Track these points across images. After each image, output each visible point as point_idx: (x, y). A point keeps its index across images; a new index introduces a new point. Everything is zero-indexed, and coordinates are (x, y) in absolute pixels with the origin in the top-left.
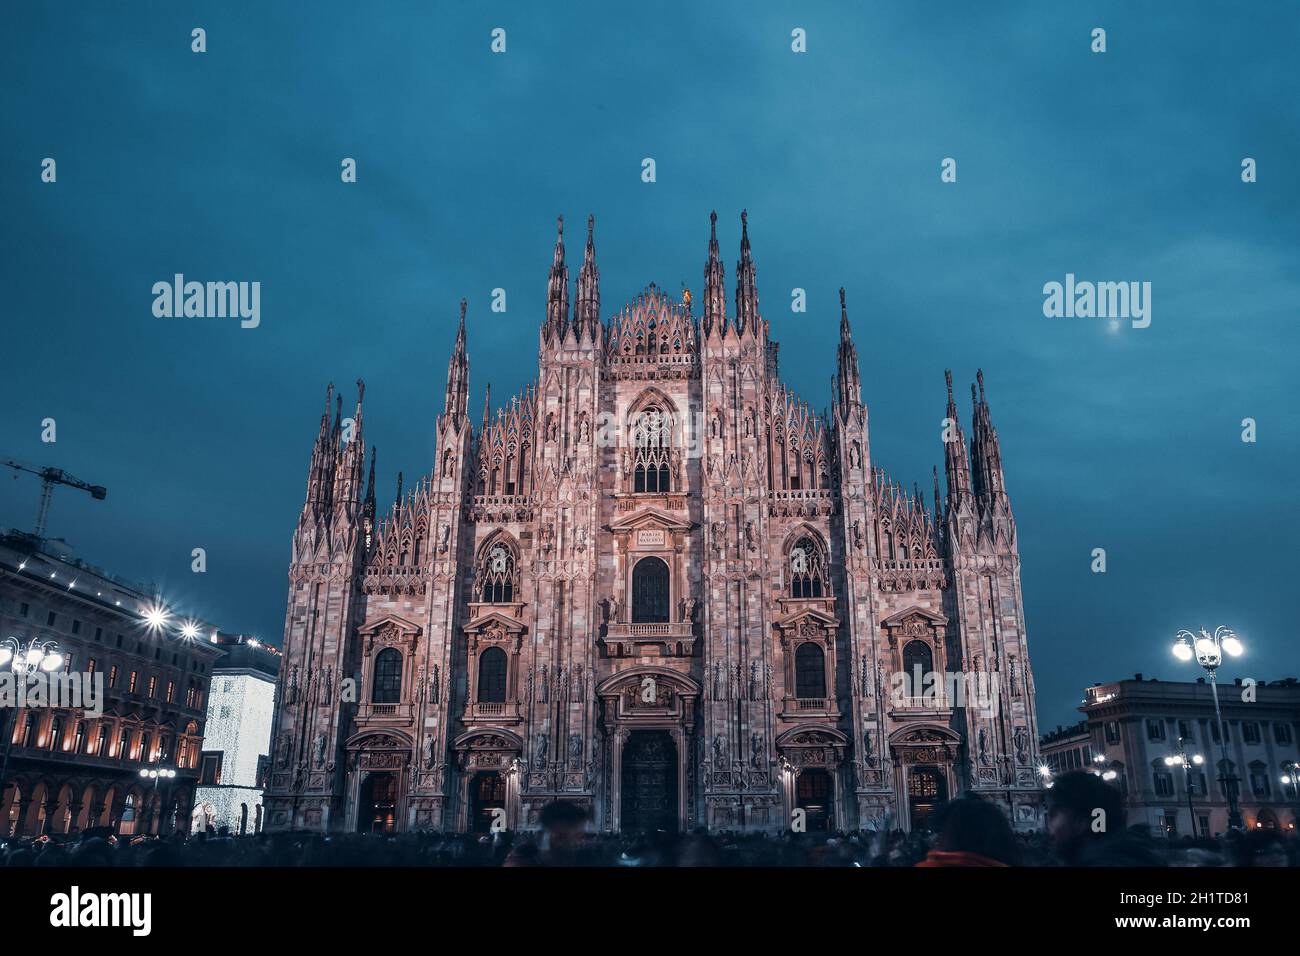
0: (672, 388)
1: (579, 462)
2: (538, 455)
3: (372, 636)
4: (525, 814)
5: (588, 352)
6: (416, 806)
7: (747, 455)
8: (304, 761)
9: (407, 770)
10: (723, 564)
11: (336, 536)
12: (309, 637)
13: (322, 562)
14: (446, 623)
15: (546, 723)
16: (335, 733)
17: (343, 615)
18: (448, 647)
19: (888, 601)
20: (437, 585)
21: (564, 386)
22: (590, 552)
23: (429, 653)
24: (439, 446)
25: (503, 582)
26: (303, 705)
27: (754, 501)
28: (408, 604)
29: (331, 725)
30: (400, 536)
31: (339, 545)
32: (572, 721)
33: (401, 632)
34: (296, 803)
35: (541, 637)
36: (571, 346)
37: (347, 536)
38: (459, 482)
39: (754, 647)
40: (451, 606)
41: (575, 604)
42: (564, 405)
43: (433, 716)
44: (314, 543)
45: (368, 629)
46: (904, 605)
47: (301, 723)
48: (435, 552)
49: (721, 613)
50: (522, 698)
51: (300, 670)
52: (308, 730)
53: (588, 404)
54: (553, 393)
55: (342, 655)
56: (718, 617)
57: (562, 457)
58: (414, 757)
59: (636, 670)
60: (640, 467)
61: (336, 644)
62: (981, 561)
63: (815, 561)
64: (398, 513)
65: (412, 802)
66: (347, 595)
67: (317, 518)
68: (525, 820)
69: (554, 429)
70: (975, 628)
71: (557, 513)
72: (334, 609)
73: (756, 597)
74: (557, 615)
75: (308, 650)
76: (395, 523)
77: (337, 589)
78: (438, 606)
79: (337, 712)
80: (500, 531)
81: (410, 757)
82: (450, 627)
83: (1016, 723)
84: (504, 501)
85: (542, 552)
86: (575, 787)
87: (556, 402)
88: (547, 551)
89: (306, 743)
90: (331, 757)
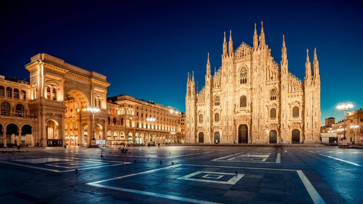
0: (247, 63)
1: (230, 80)
2: (223, 80)
5: (231, 59)
6: (207, 137)
7: (261, 74)
8: (190, 131)
9: (205, 132)
10: (256, 96)
11: (191, 97)
15: (225, 124)
16: (194, 127)
18: (210, 113)
19: (290, 99)
21: (227, 66)
22: (232, 96)
24: (206, 81)
25: (218, 102)
26: (189, 123)
27: (263, 83)
31: (192, 99)
32: (230, 124)
33: (202, 112)
35: (224, 111)
36: (227, 58)
37: (193, 97)
38: (210, 86)
39: (262, 110)
40: (210, 107)
41: (230, 105)
42: (227, 70)
43: (208, 124)
46: (293, 100)
50: (222, 120)
51: (188, 118)
52: (190, 126)
53: (231, 69)
54: (225, 68)
55: (194, 116)
56: (255, 105)
57: (227, 79)
60: (241, 79)
61: (193, 114)
62: (311, 90)
63: (275, 93)
66: (194, 107)
69: (225, 75)
70: (308, 103)
71: (226, 90)
72: (193, 109)
73: (263, 101)
74: (227, 107)
78: (208, 107)
79: (194, 124)
80: (217, 94)
81: (205, 130)
82: (210, 111)
83: (316, 121)
84: (217, 89)
85: (224, 97)
86: (230, 134)
90: (194, 130)
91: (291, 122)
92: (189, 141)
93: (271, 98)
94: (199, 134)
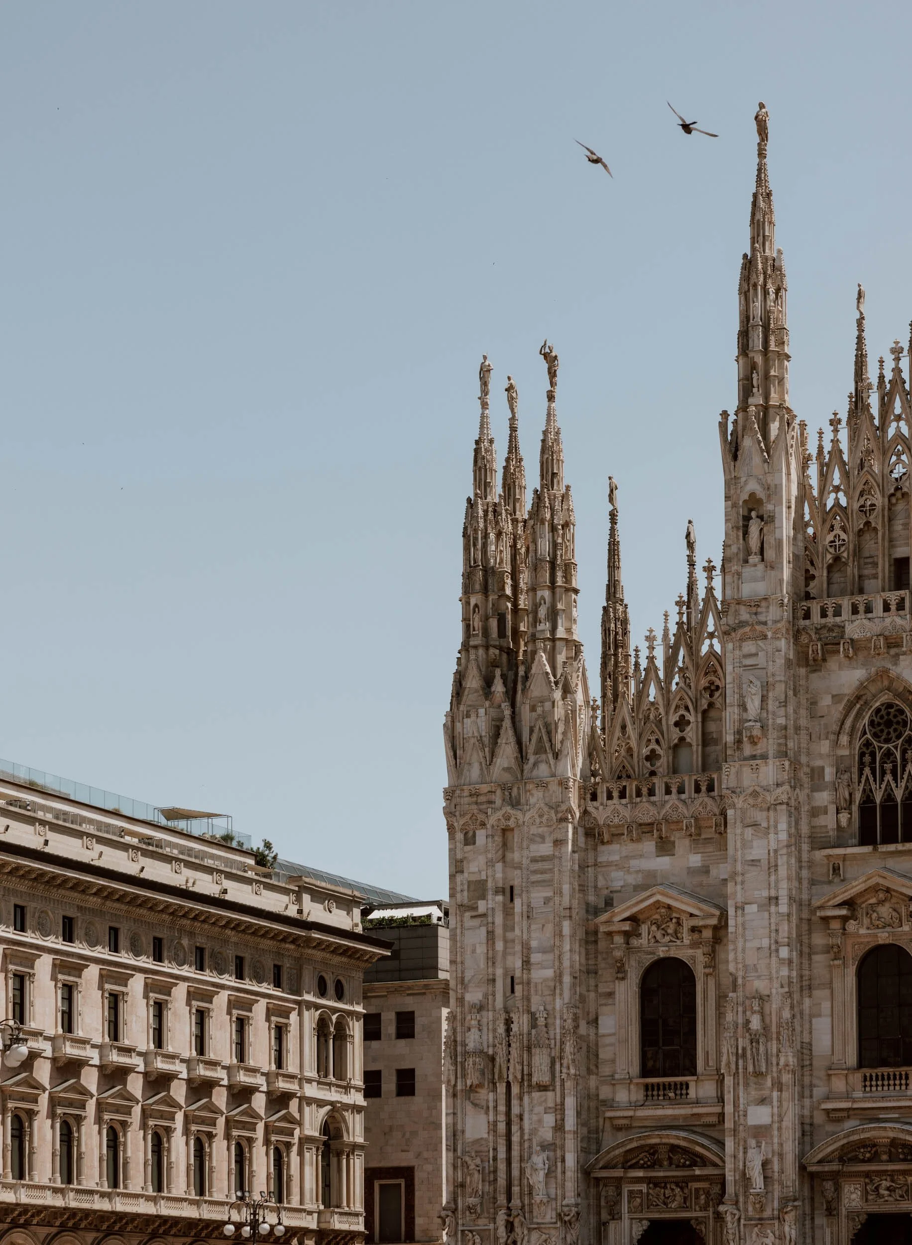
3: (627, 935)
12: (499, 946)
13: (508, 779)
14: (776, 899)
16: (570, 1144)
17: (561, 893)
18: (785, 952)
20: (750, 815)
23: (745, 968)
25: (878, 797)
26: (502, 1089)
28: (695, 860)
29: (559, 1127)
30: (668, 705)
31: (538, 741)
33: (687, 924)
37: (551, 719)
38: (780, 572)
43: (762, 1101)
44: (486, 739)
45: (618, 919)
47: (502, 1127)
48: (741, 741)
52: (515, 1138)
55: (567, 978)
58: (730, 1189)
67: (488, 682)
72: (543, 882)
75: (499, 972)
79: (570, 1102)
80: (882, 677)
81: (724, 1190)
82: (784, 908)
84: (887, 608)
89: (516, 1167)
90: (566, 1189)
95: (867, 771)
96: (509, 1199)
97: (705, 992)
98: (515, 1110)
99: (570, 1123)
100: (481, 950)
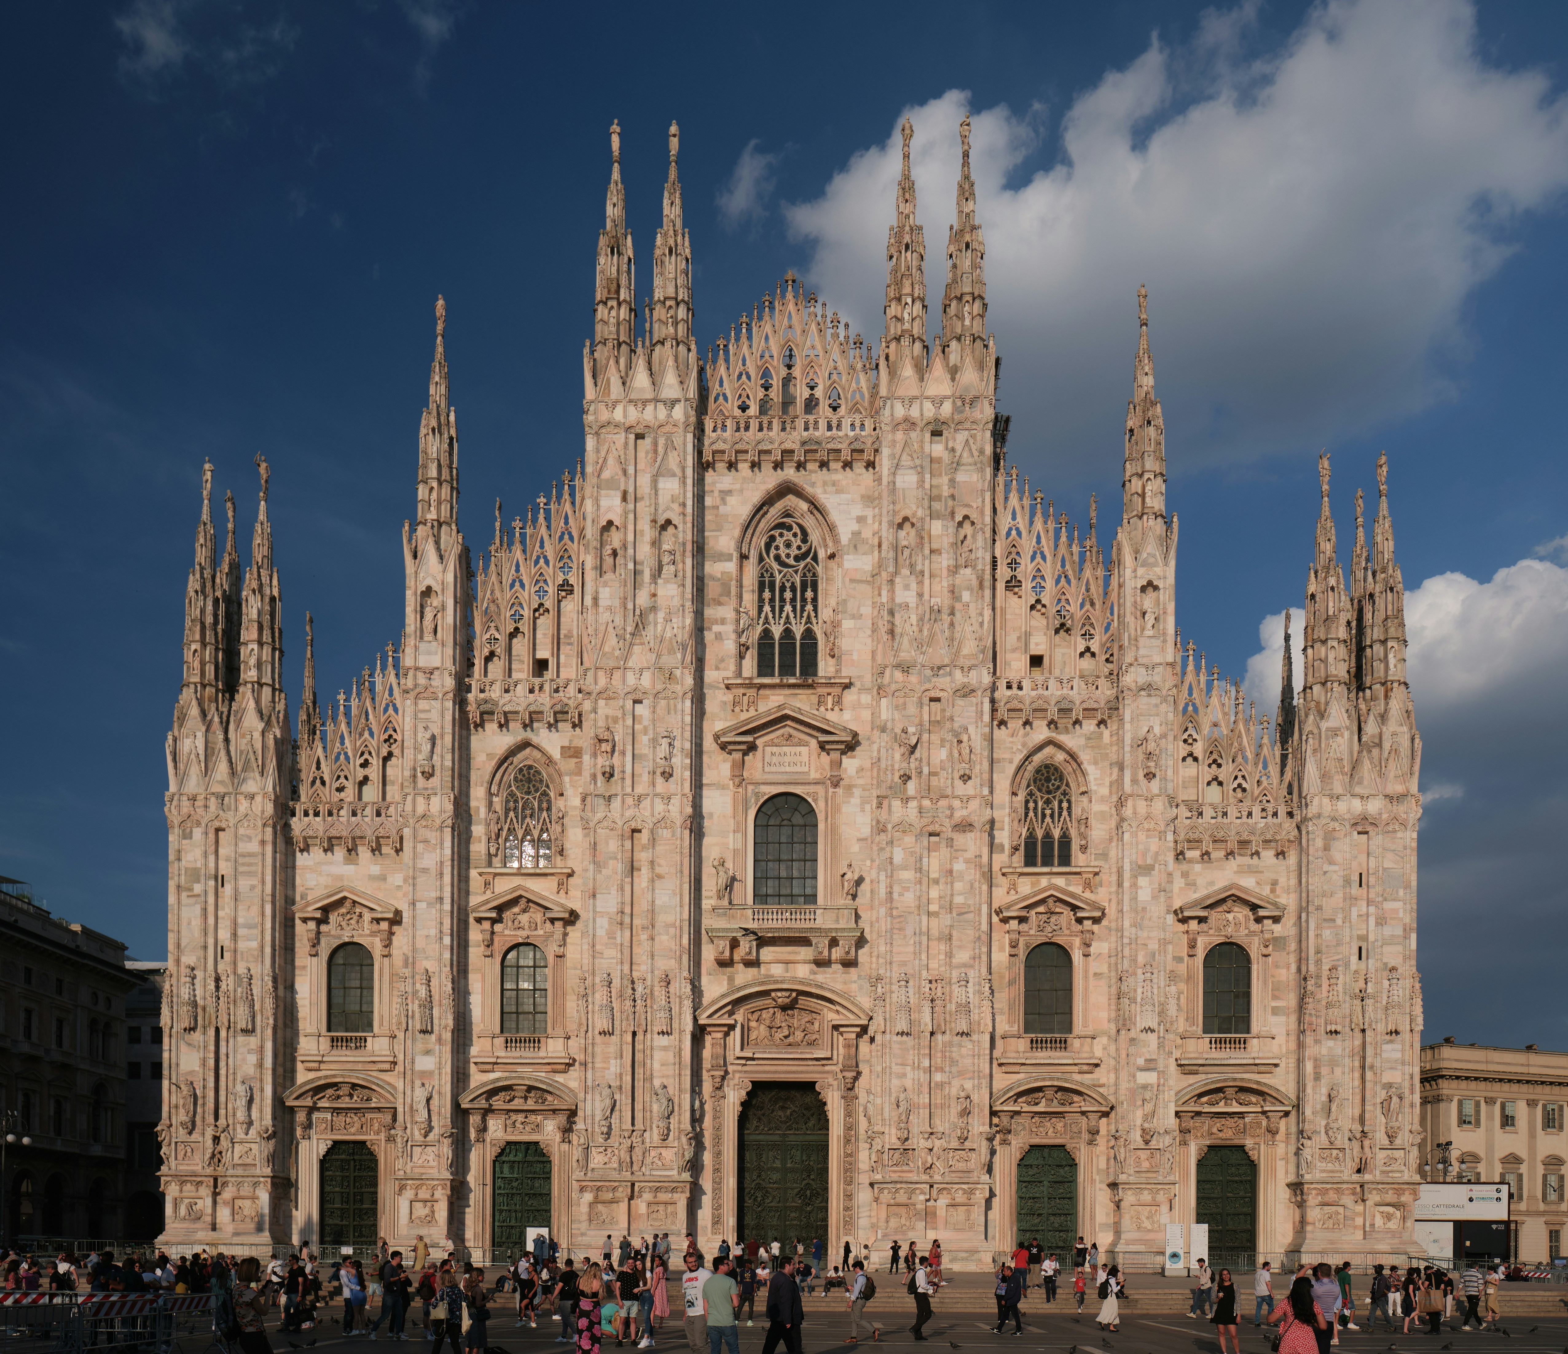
0: (825, 483)
1: (661, 615)
2: (588, 601)
3: (318, 921)
4: (584, 1209)
5: (674, 402)
6: (409, 1194)
7: (958, 606)
8: (222, 1122)
9: (390, 1139)
10: (913, 804)
11: (238, 742)
12: (211, 921)
13: (221, 790)
14: (441, 899)
15: (614, 1067)
16: (268, 1078)
17: (263, 882)
18: (447, 940)
19: (1185, 875)
20: (423, 833)
21: (631, 470)
22: (683, 780)
23: (414, 950)
24: (410, 582)
25: (535, 832)
26: (212, 1032)
27: (966, 692)
28: (375, 870)
29: (260, 1065)
30: (355, 750)
31: (247, 762)
32: (656, 1066)
33: (367, 916)
34: (215, 1186)
35: (603, 924)
36: (642, 390)
37: (258, 746)
38: (449, 651)
39: (960, 947)
40: (447, 870)
41: (658, 870)
42: (631, 506)
43: (428, 1052)
44: (202, 758)
45: (310, 908)
46: (1212, 883)
47: (212, 1062)
48: (415, 776)
49: (907, 889)
50: (572, 1027)
51: (199, 974)
52: (223, 1072)
53: (675, 506)
54: (611, 484)
55: (268, 950)
56: (901, 895)
57: (630, 606)
58: (401, 1117)
59: (763, 983)
60: (767, 634)
61: (257, 932)
62: (1357, 805)
63: (1065, 805)
64: (348, 709)
65: (402, 1188)
66: (269, 849)
67: (204, 714)
68: (585, 1217)
69: (615, 553)
70: (1333, 920)
71: (623, 707)
72: (249, 874)
73: (967, 861)
74: (628, 888)
75: (211, 941)
76: (343, 726)
77: (250, 838)
78: (425, 870)
79: (269, 1046)
80: (526, 744)
81: (394, 1119)
82: (447, 907)
83: (1387, 1077)
84: (531, 689)
85: (600, 778)
86: (664, 1167)
87: (617, 501)
88: (609, 775)
89: (222, 1093)
90: (264, 1115)
91: (1192, 1079)
92: (204, 1235)
93: (1030, 843)
94: (324, 1163)
95: (512, 814)
96: (217, 1118)
97: (381, 970)
98: (223, 1050)
99: (269, 1062)
100: (197, 923)
